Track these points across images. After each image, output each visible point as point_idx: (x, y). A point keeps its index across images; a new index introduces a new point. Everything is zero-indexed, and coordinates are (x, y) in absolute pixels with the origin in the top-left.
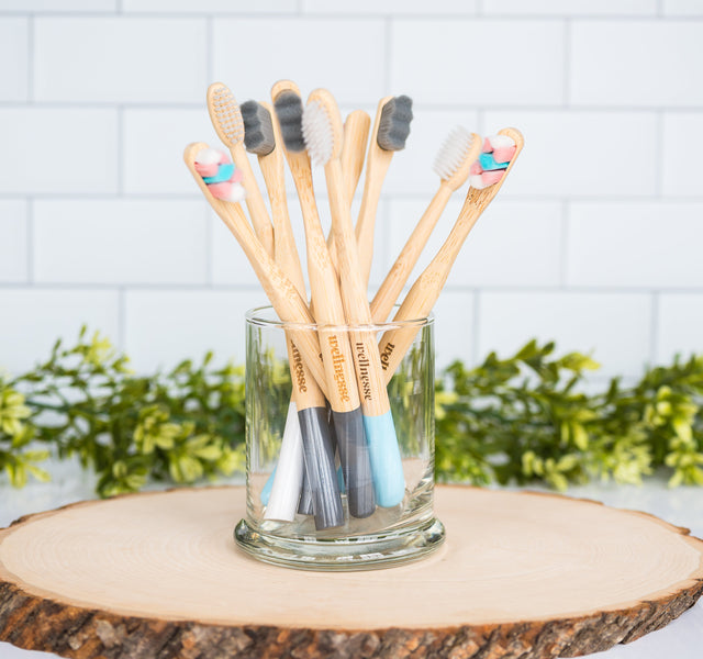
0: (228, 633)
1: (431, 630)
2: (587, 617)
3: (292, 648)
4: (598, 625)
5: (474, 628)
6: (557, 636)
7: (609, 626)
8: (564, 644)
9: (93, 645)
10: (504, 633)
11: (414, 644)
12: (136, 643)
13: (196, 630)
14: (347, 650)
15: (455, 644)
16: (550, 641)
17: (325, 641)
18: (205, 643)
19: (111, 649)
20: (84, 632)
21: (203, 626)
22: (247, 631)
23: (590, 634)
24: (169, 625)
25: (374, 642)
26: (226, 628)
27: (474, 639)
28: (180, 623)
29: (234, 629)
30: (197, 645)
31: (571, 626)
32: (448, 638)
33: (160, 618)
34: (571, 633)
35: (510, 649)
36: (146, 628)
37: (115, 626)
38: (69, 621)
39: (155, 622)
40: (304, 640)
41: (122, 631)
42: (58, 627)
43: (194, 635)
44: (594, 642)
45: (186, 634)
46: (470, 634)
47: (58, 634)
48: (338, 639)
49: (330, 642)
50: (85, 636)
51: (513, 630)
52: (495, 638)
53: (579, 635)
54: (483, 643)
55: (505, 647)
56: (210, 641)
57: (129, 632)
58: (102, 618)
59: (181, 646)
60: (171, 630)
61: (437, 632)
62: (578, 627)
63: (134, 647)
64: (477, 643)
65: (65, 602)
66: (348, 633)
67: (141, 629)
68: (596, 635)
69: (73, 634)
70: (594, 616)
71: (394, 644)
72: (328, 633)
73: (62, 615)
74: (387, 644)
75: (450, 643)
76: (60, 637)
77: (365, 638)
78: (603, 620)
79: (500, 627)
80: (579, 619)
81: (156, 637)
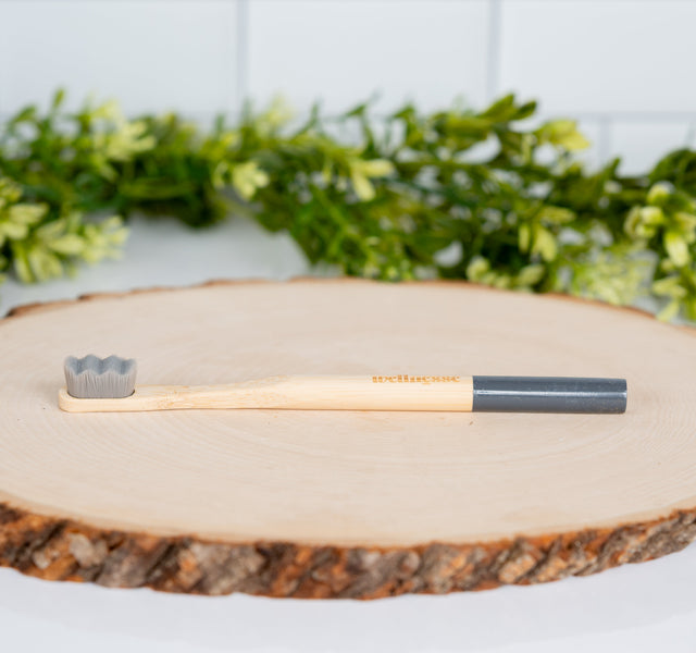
0: (236, 553)
1: (480, 545)
2: (662, 520)
3: (315, 568)
4: (674, 526)
5: (530, 540)
6: (626, 543)
7: (686, 527)
8: (634, 551)
9: (65, 564)
10: (565, 544)
11: (461, 561)
12: (120, 562)
13: (196, 548)
14: (381, 571)
15: (508, 559)
16: (618, 548)
17: (355, 561)
18: (207, 565)
19: (87, 569)
20: (53, 547)
21: (205, 543)
22: (260, 549)
23: (664, 536)
24: (162, 541)
25: (414, 561)
26: (234, 546)
27: (531, 553)
28: (174, 539)
29: (242, 547)
30: (198, 566)
31: (644, 532)
32: (500, 553)
33: (150, 531)
34: (643, 538)
35: (572, 561)
36: (132, 544)
37: (94, 542)
38: (31, 532)
39: (143, 536)
40: (329, 560)
41: (102, 548)
42: (17, 539)
43: (194, 555)
44: (668, 544)
45: (184, 554)
46: (526, 547)
47: (17, 548)
48: (370, 559)
49: (360, 562)
50: (55, 553)
51: (575, 540)
52: (555, 550)
53: (652, 540)
54: (541, 556)
55: (565, 559)
56: (213, 561)
57: (111, 548)
58: (76, 531)
59: (178, 568)
60: (163, 549)
61: (487, 547)
62: (651, 532)
63: (116, 566)
64: (535, 557)
65: (24, 507)
66: (382, 551)
67: (126, 545)
68: (670, 537)
69: (39, 548)
70: (671, 518)
71: (437, 562)
72: (357, 551)
73: (22, 525)
74: (428, 562)
75: (502, 558)
76: (21, 551)
77: (402, 557)
78: (681, 521)
79: (561, 537)
80: (654, 523)
81: (145, 555)
